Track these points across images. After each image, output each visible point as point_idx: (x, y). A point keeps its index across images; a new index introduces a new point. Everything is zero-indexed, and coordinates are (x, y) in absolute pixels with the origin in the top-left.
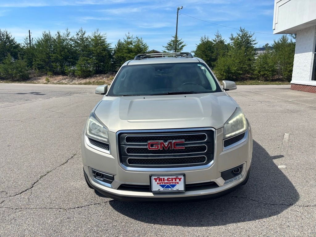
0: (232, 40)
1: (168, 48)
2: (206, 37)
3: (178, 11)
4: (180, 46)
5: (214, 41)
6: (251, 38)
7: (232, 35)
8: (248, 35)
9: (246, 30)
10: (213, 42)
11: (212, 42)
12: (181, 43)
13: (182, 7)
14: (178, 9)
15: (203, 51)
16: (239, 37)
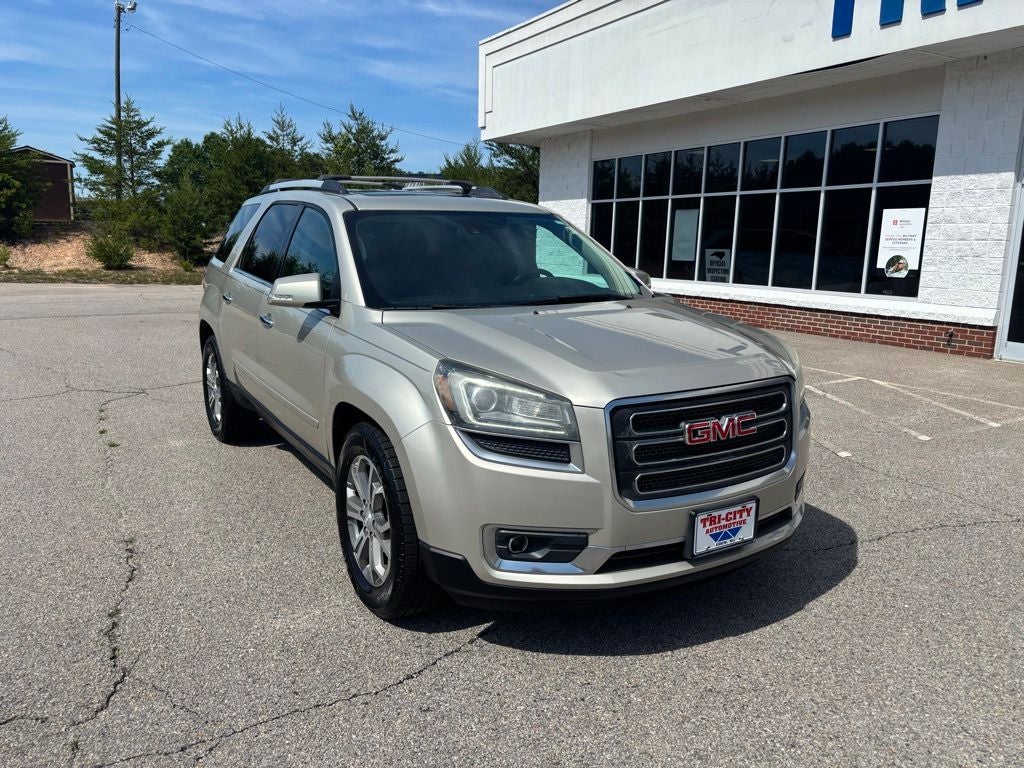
0: (327, 141)
1: (103, 146)
2: (244, 122)
3: (119, 16)
4: (150, 143)
5: (270, 137)
6: (383, 143)
7: (327, 125)
8: (375, 133)
9: (369, 116)
10: (268, 142)
11: (263, 142)
12: (151, 134)
13: (135, 4)
14: (120, 10)
15: (236, 169)
16: (351, 137)
